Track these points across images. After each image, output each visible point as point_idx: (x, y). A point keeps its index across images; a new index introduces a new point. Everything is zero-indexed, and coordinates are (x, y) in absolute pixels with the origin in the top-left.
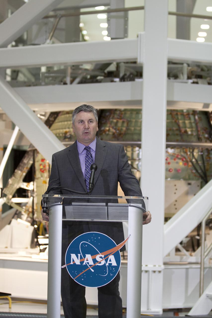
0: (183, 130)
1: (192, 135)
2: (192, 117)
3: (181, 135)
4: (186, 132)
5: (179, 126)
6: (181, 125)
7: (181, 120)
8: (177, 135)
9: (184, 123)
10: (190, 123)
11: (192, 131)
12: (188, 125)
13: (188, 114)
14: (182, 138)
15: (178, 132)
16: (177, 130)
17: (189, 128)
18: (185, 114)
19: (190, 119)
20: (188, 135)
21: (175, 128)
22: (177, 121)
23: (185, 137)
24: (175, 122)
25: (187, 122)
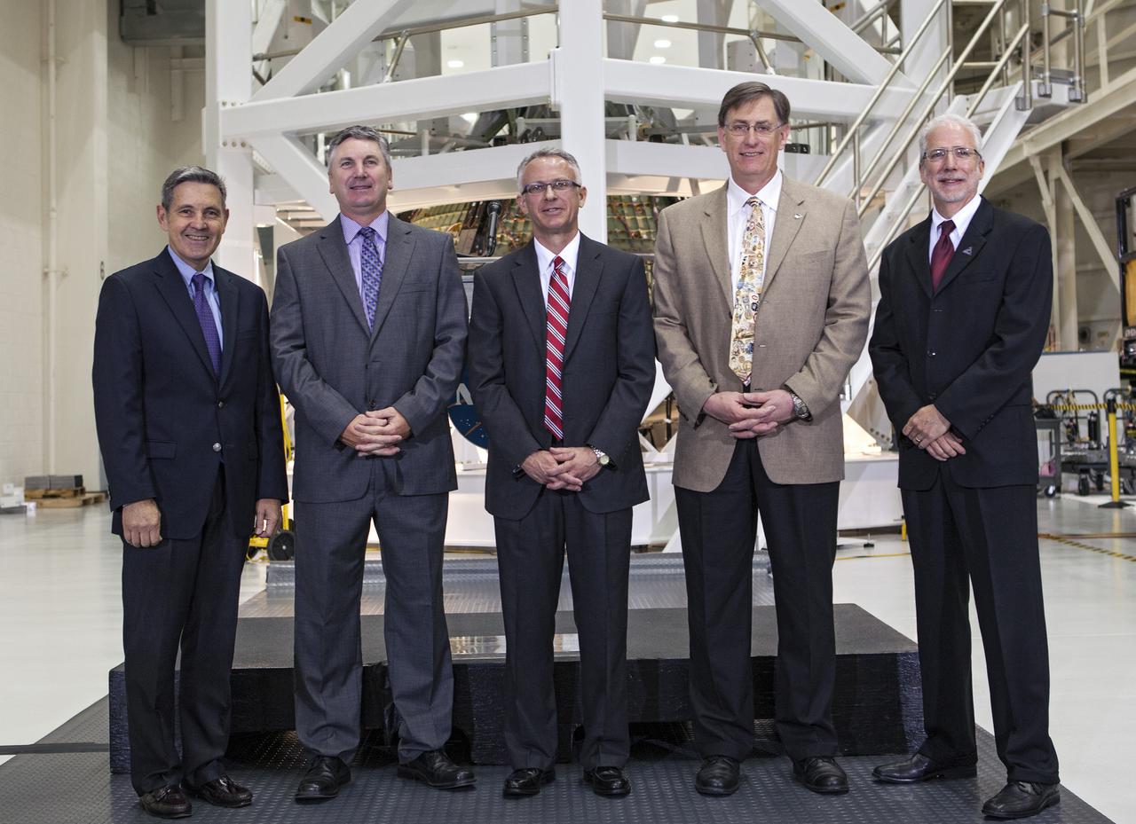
0: (633, 232)
1: (649, 240)
2: (647, 210)
3: (630, 241)
4: (638, 235)
5: (625, 226)
6: (629, 224)
7: (628, 215)
8: (623, 241)
9: (635, 220)
10: (645, 220)
11: (648, 234)
12: (641, 224)
13: (641, 205)
14: (632, 246)
15: (623, 237)
16: (622, 232)
17: (642, 229)
18: (635, 205)
19: (644, 213)
20: (643, 241)
21: (618, 230)
22: (622, 218)
23: (637, 245)
24: (619, 218)
25: (639, 218)
